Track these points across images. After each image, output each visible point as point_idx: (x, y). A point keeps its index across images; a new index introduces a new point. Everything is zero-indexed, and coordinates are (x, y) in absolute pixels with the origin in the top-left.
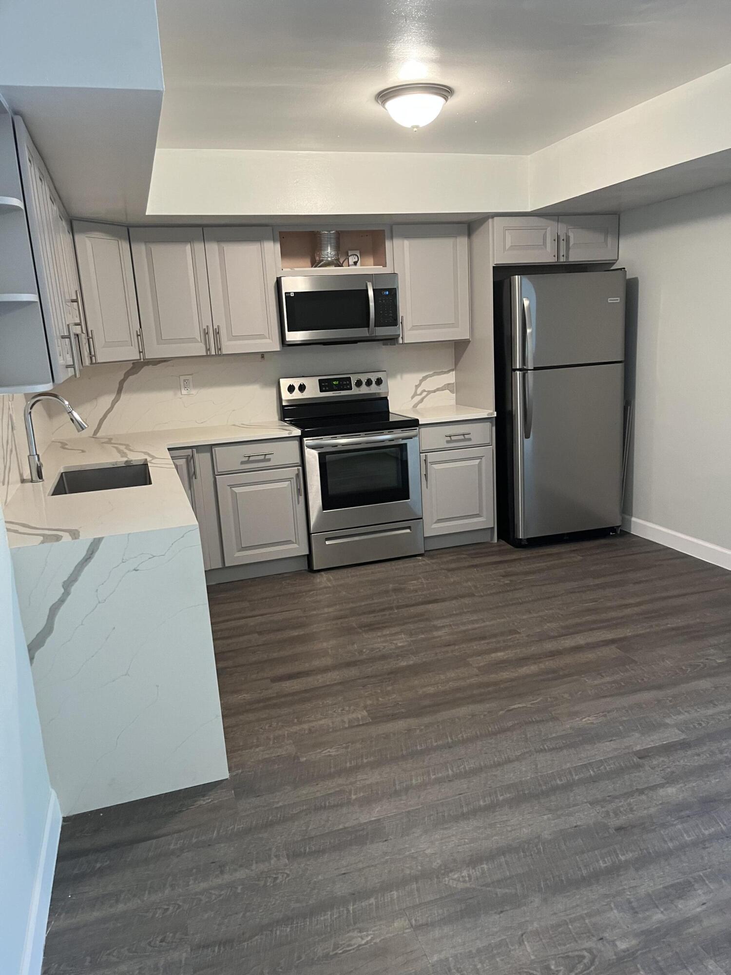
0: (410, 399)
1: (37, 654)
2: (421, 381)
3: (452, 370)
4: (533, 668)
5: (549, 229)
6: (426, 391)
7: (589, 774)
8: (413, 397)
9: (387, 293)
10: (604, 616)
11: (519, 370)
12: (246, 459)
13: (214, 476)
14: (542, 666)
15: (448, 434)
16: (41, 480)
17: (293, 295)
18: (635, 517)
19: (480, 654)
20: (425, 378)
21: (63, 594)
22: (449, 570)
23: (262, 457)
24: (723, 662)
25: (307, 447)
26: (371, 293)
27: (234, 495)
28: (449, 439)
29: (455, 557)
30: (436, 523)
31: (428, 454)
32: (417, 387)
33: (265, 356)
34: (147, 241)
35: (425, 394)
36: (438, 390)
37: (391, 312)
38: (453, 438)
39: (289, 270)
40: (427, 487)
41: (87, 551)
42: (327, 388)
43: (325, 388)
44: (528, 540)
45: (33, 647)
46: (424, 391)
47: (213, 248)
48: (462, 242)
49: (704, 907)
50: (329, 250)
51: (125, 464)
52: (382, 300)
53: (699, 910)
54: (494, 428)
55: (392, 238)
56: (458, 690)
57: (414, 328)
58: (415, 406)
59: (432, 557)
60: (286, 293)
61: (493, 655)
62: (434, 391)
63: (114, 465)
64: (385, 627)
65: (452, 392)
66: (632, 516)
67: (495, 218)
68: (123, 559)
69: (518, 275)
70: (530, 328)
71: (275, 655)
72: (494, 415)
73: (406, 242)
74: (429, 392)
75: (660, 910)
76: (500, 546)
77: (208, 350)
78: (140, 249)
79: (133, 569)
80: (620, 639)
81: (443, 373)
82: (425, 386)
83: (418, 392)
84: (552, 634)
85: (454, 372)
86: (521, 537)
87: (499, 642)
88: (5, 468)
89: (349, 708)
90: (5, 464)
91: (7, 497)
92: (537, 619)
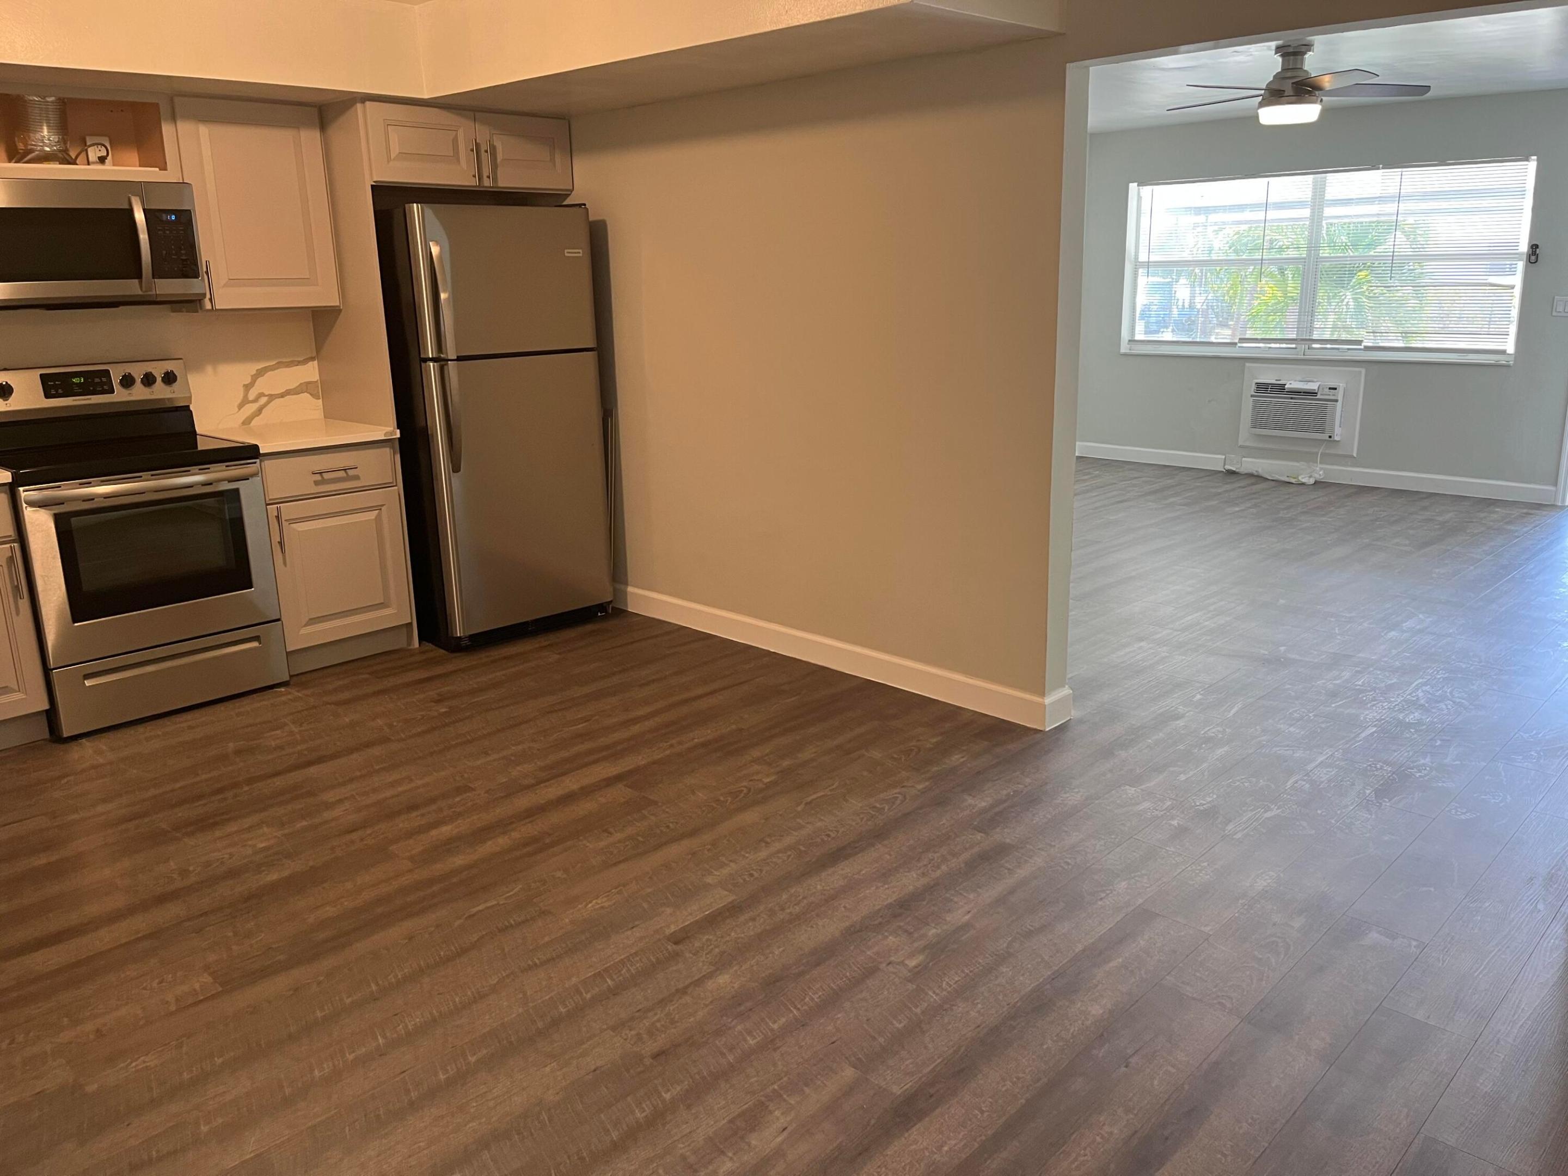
0: (237, 409)
2: (255, 378)
3: (312, 359)
4: (502, 841)
5: (461, 130)
6: (265, 396)
7: (606, 985)
8: (241, 406)
9: (173, 218)
10: (603, 741)
11: (433, 360)
14: (515, 835)
15: (317, 468)
18: (632, 586)
19: (410, 834)
20: (260, 373)
22: (338, 704)
24: (771, 782)
25: (26, 503)
26: (139, 216)
28: (318, 477)
29: (346, 681)
30: (306, 625)
31: (281, 505)
32: (248, 387)
35: (263, 400)
36: (288, 392)
37: (183, 251)
38: (326, 476)
40: (285, 564)
42: (60, 391)
43: (56, 390)
44: (471, 637)
46: (262, 395)
48: (310, 138)
49: (785, 1134)
50: (46, 131)
52: (163, 231)
53: (779, 1139)
54: (398, 458)
55: (173, 118)
57: (233, 282)
58: (247, 422)
59: (302, 686)
61: (434, 833)
62: (282, 395)
64: (229, 820)
65: (315, 396)
66: (626, 584)
67: (368, 103)
69: (417, 203)
70: (444, 291)
72: (396, 435)
73: (203, 129)
74: (272, 397)
75: (728, 1157)
76: (424, 652)
80: (630, 773)
81: (296, 364)
82: (263, 385)
83: (251, 396)
84: (526, 782)
85: (316, 362)
86: (460, 634)
87: (440, 809)
89: (174, 976)
92: (500, 762)
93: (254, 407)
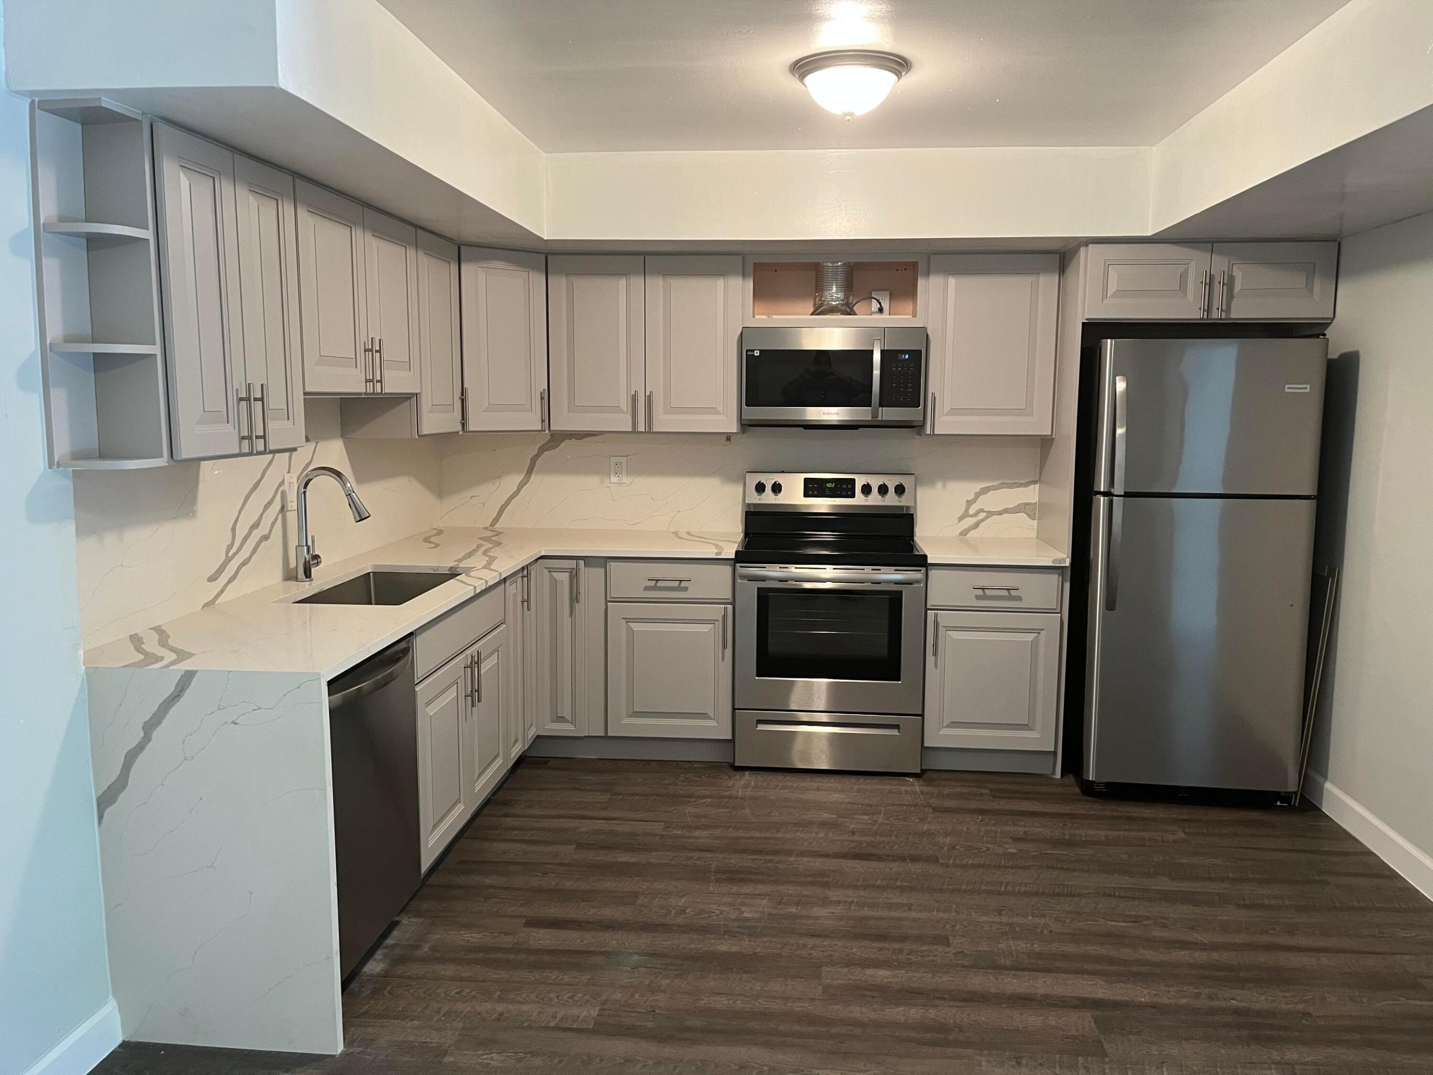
0: (957, 522)
1: (108, 812)
2: (978, 495)
3: (1035, 482)
4: (914, 1013)
5: (1193, 263)
6: (985, 512)
8: (961, 519)
9: (907, 357)
10: (1126, 953)
11: (1105, 494)
12: (652, 583)
13: (607, 602)
14: (932, 1013)
15: (981, 584)
16: (308, 580)
17: (758, 355)
18: (1331, 782)
19: (850, 962)
20: (984, 491)
21: (142, 738)
22: (935, 810)
23: (676, 584)
26: (877, 357)
27: (631, 632)
28: (980, 592)
29: (966, 790)
30: (947, 727)
31: (940, 612)
32: (969, 503)
33: (732, 438)
34: (570, 273)
35: (982, 515)
36: (1006, 511)
37: (910, 385)
38: (988, 592)
39: (764, 317)
40: (936, 666)
41: (176, 686)
43: (813, 492)
44: (1108, 785)
45: (105, 801)
46: (982, 511)
47: (656, 283)
48: (1048, 282)
50: (834, 289)
51: (448, 570)
52: (897, 367)
54: (1067, 586)
55: (928, 274)
56: (765, 1015)
57: (954, 411)
58: (964, 533)
59: (930, 782)
60: (747, 351)
61: (870, 972)
62: (1000, 513)
63: (434, 571)
64: (751, 881)
65: (1031, 516)
66: (1326, 778)
67: (1090, 246)
68: (219, 705)
69: (1110, 338)
70: (1121, 427)
71: (568, 884)
72: (1065, 563)
73: (952, 281)
74: (990, 514)
76: (1062, 785)
77: (634, 424)
78: (559, 283)
79: (232, 720)
80: (1116, 1005)
81: (1018, 486)
82: (985, 502)
83: (971, 512)
84: (1002, 961)
85: (1037, 486)
86: (1092, 778)
87: (900, 951)
88: (228, 560)
89: (583, 997)
90: (230, 555)
91: (217, 596)
92: (1002, 927)
93: (973, 520)
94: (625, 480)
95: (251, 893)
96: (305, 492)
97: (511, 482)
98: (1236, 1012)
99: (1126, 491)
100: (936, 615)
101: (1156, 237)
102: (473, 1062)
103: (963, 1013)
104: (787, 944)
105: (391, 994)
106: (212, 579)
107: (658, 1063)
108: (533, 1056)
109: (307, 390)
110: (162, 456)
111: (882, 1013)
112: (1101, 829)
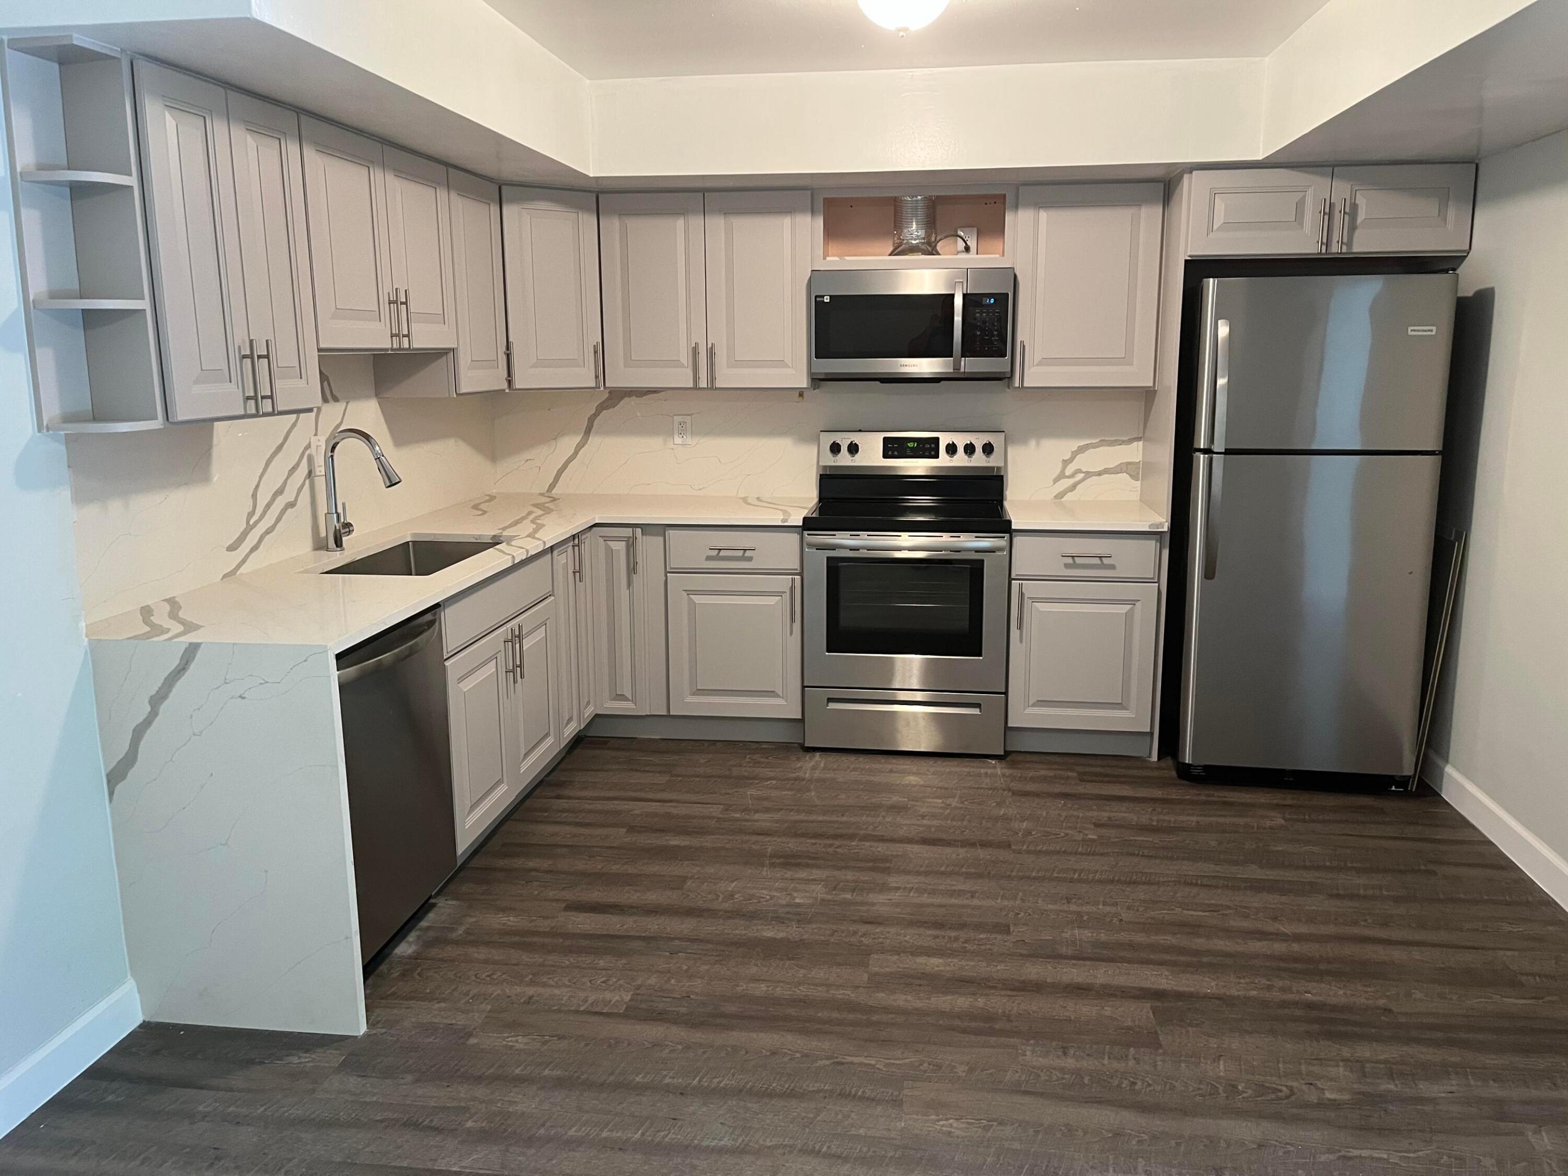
0: (1052, 484)
1: (119, 788)
2: (1075, 454)
3: (1138, 439)
4: (962, 1002)
5: (1310, 190)
6: (1084, 472)
8: (1056, 480)
9: (992, 301)
10: (1199, 943)
11: (1207, 451)
12: (715, 553)
13: (666, 573)
14: (981, 1002)
15: (1070, 552)
16: (339, 549)
17: (828, 301)
19: (901, 950)
20: (1082, 450)
21: (150, 713)
22: (1014, 793)
23: (740, 553)
24: (1335, 1100)
25: (807, 545)
26: (958, 302)
27: (692, 605)
28: (1070, 561)
29: (1051, 773)
30: (1033, 705)
31: (1023, 582)
32: (1066, 463)
33: (805, 394)
34: (624, 213)
35: (1081, 476)
36: (1106, 471)
37: (995, 333)
38: (1078, 560)
39: (836, 259)
40: (1021, 641)
41: (181, 660)
42: (896, 453)
43: (893, 452)
44: (1206, 768)
45: (115, 777)
46: (1079, 471)
47: (717, 223)
48: (1150, 214)
50: (914, 226)
51: (491, 539)
52: (981, 313)
54: (1166, 553)
55: (1016, 207)
56: (804, 1002)
57: (1047, 361)
58: (1060, 496)
59: (1013, 765)
60: (816, 297)
61: (921, 960)
62: (1099, 474)
63: (477, 539)
64: (808, 866)
65: (1135, 478)
66: (1447, 761)
67: (1194, 173)
68: (226, 679)
69: (1213, 277)
70: (1223, 377)
71: (615, 868)
72: (1163, 528)
73: (1043, 215)
74: (1088, 474)
76: (1158, 769)
77: (696, 378)
78: (612, 225)
79: (238, 695)
80: (1179, 996)
81: (1120, 443)
82: (1084, 462)
83: (1068, 473)
84: (1064, 951)
85: (1141, 443)
86: (1189, 761)
87: (956, 939)
88: (249, 528)
89: (616, 982)
90: (251, 523)
91: (239, 566)
92: (1069, 916)
93: (1070, 482)
94: (689, 440)
95: (266, 871)
96: (332, 456)
97: (569, 443)
98: (1310, 1006)
99: (1227, 447)
100: (1021, 586)
101: (1265, 161)
102: (498, 1044)
103: (1013, 1003)
104: (837, 931)
105: (420, 976)
106: (231, 548)
107: (688, 1047)
108: (559, 1039)
109: (322, 346)
110: (156, 418)
111: (927, 1001)
112: (1192, 815)
